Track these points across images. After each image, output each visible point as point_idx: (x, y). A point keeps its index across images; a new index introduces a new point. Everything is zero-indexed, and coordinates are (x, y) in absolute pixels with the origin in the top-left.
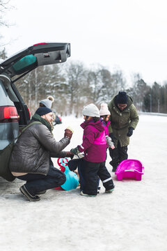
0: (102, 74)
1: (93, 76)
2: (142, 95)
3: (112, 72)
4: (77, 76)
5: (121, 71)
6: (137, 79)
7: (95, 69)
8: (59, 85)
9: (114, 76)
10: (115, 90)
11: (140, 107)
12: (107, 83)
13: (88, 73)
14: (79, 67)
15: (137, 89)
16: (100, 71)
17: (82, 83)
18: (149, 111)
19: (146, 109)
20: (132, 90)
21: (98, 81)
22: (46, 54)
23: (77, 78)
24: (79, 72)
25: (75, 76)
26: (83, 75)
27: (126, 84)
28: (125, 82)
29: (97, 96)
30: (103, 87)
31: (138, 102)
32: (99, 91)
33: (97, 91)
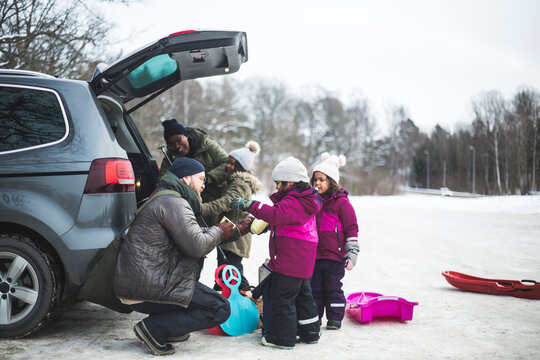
0: (325, 108)
1: (305, 110)
2: (409, 153)
3: (347, 102)
4: (273, 110)
5: (365, 102)
6: (399, 119)
7: (311, 96)
8: (234, 129)
9: (350, 111)
10: (353, 140)
11: (406, 178)
12: (334, 126)
13: (294, 104)
14: (277, 92)
15: (400, 140)
16: (321, 101)
17: (283, 126)
18: (424, 186)
19: (418, 181)
20: (388, 140)
21: (317, 122)
22: (198, 55)
23: (271, 114)
24: (277, 102)
25: (267, 111)
26: (286, 108)
27: (376, 129)
28: (374, 124)
29: (313, 153)
30: (328, 134)
31: (401, 167)
32: (319, 143)
33: (314, 142)
